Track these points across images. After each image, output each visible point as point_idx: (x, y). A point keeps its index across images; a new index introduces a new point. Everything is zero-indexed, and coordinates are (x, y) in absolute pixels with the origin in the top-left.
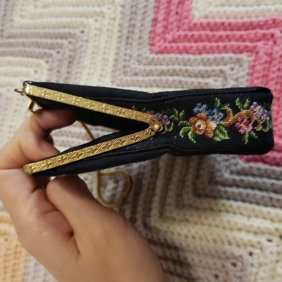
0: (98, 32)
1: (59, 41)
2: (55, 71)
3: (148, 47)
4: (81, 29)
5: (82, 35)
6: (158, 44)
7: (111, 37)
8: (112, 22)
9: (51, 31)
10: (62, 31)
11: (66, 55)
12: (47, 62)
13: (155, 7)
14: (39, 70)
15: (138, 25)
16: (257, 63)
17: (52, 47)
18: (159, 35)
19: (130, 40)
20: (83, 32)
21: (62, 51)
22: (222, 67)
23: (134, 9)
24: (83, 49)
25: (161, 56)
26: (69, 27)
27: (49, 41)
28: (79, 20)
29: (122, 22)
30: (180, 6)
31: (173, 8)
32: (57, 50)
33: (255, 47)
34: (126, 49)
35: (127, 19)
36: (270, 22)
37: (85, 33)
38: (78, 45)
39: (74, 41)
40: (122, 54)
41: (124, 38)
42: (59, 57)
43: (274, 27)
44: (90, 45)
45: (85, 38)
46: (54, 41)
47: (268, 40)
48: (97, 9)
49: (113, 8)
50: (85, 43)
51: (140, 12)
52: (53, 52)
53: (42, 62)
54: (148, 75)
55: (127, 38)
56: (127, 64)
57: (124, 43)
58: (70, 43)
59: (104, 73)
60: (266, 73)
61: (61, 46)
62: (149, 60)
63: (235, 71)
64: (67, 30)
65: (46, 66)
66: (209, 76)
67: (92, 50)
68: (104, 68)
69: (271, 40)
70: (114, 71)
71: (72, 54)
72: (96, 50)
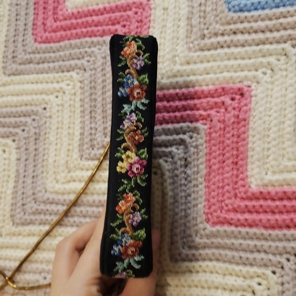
0: (60, 108)
1: (23, 119)
2: (23, 149)
4: (43, 106)
5: (44, 111)
7: (74, 112)
8: (73, 97)
9: (14, 110)
10: (24, 109)
11: (32, 133)
12: (14, 141)
14: (7, 149)
15: (100, 99)
16: (212, 130)
17: (16, 126)
19: (93, 114)
20: (45, 109)
21: (26, 129)
22: (181, 136)
23: (93, 84)
24: (47, 125)
26: (31, 105)
27: (13, 120)
28: (40, 97)
29: (83, 97)
32: (22, 128)
33: (209, 115)
34: (91, 123)
35: (87, 94)
36: (220, 90)
37: (48, 109)
38: (42, 122)
39: (37, 118)
40: (87, 128)
41: (87, 112)
42: (25, 134)
43: (224, 95)
44: (54, 121)
45: (48, 114)
46: (18, 119)
47: (220, 107)
48: (56, 86)
49: (72, 83)
50: (48, 120)
51: (99, 87)
52: (18, 130)
53: (9, 141)
56: (93, 137)
57: (87, 117)
58: (34, 120)
59: (71, 148)
60: (221, 139)
61: (25, 124)
63: (194, 139)
64: (29, 108)
65: (14, 145)
66: (171, 145)
67: (56, 125)
68: (71, 142)
69: (223, 107)
70: (81, 145)
71: (37, 131)
72: (60, 125)
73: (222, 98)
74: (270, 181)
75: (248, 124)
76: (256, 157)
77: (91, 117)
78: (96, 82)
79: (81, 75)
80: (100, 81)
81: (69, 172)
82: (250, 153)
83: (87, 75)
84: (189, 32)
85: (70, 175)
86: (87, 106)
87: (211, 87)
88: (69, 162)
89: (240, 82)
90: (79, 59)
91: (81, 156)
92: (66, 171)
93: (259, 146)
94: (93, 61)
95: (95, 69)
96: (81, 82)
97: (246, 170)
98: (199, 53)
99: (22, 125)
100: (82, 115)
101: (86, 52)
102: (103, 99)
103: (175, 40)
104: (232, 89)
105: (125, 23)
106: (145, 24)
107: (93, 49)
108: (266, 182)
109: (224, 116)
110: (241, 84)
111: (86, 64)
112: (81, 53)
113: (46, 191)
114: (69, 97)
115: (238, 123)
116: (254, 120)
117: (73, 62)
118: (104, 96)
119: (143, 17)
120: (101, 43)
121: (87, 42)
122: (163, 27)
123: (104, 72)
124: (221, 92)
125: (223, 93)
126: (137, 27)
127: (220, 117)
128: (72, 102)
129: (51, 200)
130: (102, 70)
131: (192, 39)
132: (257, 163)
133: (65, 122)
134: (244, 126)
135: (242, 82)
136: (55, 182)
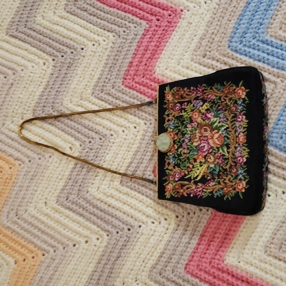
0: (93, 54)
1: (65, 48)
2: (57, 69)
3: (122, 80)
4: (82, 46)
5: (81, 51)
6: (128, 81)
7: (101, 61)
8: (104, 51)
9: (61, 38)
10: (68, 41)
11: (67, 61)
12: (54, 60)
13: (133, 54)
14: (47, 64)
15: (120, 61)
17: (59, 51)
18: (131, 75)
19: (112, 69)
20: (82, 49)
21: (65, 56)
23: (120, 49)
24: (80, 61)
25: (128, 90)
26: (74, 41)
27: (58, 45)
28: (82, 39)
29: (110, 54)
30: (150, 60)
31: (144, 60)
32: (62, 54)
34: (108, 74)
35: (114, 54)
37: (84, 50)
38: (77, 57)
39: (75, 52)
40: (104, 77)
42: (62, 60)
44: (86, 60)
45: (83, 54)
46: (61, 47)
48: (96, 37)
49: (107, 41)
50: (82, 57)
51: (123, 53)
52: (59, 55)
53: (50, 59)
54: (116, 99)
55: (110, 67)
56: (105, 84)
57: (107, 69)
58: (72, 53)
59: (88, 84)
61: (65, 53)
62: (120, 89)
64: (72, 43)
65: (52, 63)
67: (85, 65)
68: (90, 80)
70: (96, 86)
71: (71, 62)
72: (88, 66)
77: (109, 71)
78: (123, 48)
79: (115, 38)
80: (126, 49)
81: (81, 99)
83: (119, 41)
84: (198, 47)
86: (110, 61)
88: (83, 93)
90: (119, 26)
91: (93, 93)
92: (80, 98)
94: (128, 33)
95: (127, 40)
96: (113, 43)
98: (197, 65)
100: (105, 66)
101: (125, 24)
102: (122, 62)
103: (186, 48)
105: (159, 18)
106: (172, 27)
107: (131, 25)
111: (122, 33)
112: (121, 23)
113: (62, 104)
114: (101, 50)
117: (114, 27)
118: (124, 61)
119: (173, 21)
120: (138, 23)
121: (129, 18)
122: (182, 35)
123: (131, 45)
126: (166, 26)
128: (102, 54)
130: (130, 43)
131: (197, 53)
133: (92, 65)
136: (69, 101)
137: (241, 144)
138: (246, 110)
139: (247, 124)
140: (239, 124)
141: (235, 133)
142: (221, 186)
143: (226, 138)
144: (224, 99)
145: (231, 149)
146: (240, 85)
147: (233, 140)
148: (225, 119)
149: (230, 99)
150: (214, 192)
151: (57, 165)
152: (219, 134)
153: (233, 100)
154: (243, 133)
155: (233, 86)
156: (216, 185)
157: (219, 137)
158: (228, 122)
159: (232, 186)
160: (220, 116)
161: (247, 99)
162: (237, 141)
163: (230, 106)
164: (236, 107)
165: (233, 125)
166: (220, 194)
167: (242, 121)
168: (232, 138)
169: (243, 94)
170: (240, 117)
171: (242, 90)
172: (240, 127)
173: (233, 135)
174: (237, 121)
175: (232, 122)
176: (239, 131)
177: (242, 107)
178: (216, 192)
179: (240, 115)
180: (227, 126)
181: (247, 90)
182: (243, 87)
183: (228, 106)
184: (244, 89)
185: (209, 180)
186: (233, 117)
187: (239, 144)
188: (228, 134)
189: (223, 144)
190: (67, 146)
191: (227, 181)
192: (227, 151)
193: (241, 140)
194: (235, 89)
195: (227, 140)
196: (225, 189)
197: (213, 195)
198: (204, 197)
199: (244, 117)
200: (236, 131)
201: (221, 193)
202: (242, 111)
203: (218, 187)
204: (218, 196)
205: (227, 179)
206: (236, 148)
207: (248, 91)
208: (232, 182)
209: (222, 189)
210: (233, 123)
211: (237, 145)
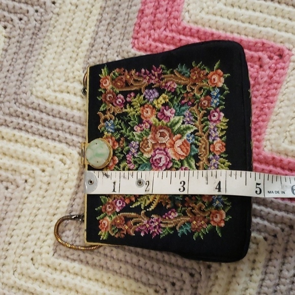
0: (73, 8)
2: (14, 40)
3: (131, 40)
5: (53, 5)
6: (142, 39)
11: (31, 25)
12: (5, 27)
15: (123, 12)
17: (13, 11)
18: (144, 30)
19: (110, 27)
20: (54, 3)
21: (25, 19)
24: (52, 22)
29: (104, 5)
32: (19, 16)
34: (105, 36)
36: (259, 45)
37: (57, 5)
38: (46, 17)
39: (41, 10)
40: (99, 40)
41: (105, 22)
42: (21, 24)
43: (262, 51)
44: (61, 19)
45: (56, 10)
50: (55, 16)
52: (15, 18)
55: (107, 24)
56: (104, 52)
58: (37, 11)
59: (74, 55)
61: (25, 13)
65: (4, 32)
67: (63, 26)
68: (76, 50)
69: (258, 63)
70: (87, 57)
71: (38, 25)
72: (68, 27)
73: (260, 54)
74: (286, 150)
75: (280, 88)
76: (278, 122)
77: (107, 30)
81: (66, 81)
82: (273, 117)
85: (66, 84)
87: (250, 38)
88: (68, 71)
89: (281, 42)
92: (63, 79)
93: (284, 113)
97: (264, 132)
99: (21, 13)
100: (98, 24)
102: (126, 14)
104: (272, 47)
108: (281, 149)
109: (258, 72)
110: (282, 44)
113: (32, 94)
115: (270, 84)
116: (287, 85)
124: (260, 47)
125: (261, 49)
127: (253, 73)
128: (89, 6)
129: (35, 105)
132: (278, 129)
133: (74, 25)
134: (276, 89)
135: (283, 43)
136: (45, 86)
137: (217, 154)
138: (224, 105)
139: (226, 125)
140: (215, 124)
141: (208, 139)
142: (188, 219)
143: (193, 146)
144: (191, 89)
145: (201, 163)
146: (215, 67)
147: (205, 148)
148: (192, 118)
149: (200, 89)
150: (177, 228)
151: (42, 192)
152: (183, 140)
153: (204, 91)
154: (221, 138)
155: (205, 69)
156: (179, 216)
157: (183, 144)
158: (197, 123)
159: (205, 217)
160: (185, 113)
161: (226, 88)
162: (211, 149)
163: (199, 99)
164: (209, 101)
165: (205, 126)
166: (187, 231)
167: (219, 120)
168: (204, 146)
169: (220, 81)
170: (216, 114)
171: (219, 75)
172: (216, 129)
173: (205, 141)
174: (211, 121)
175: (202, 122)
176: (214, 135)
177: (218, 100)
178: (181, 228)
179: (216, 111)
180: (196, 128)
181: (226, 75)
182: (219, 71)
183: (196, 99)
184: (222, 73)
185: (169, 209)
186: (205, 115)
187: (214, 155)
188: (197, 140)
189: (190, 155)
190: (54, 158)
191: (196, 211)
192: (196, 165)
193: (217, 149)
194: (207, 74)
195: (195, 149)
196: (195, 222)
197: (176, 232)
198: (161, 236)
199: (222, 114)
200: (209, 135)
201: (188, 228)
202: (218, 106)
203: (184, 219)
204: (183, 234)
205: (197, 206)
206: (209, 160)
207: (228, 77)
208: (204, 211)
209: (189, 222)
210: (204, 124)
211: (211, 156)
